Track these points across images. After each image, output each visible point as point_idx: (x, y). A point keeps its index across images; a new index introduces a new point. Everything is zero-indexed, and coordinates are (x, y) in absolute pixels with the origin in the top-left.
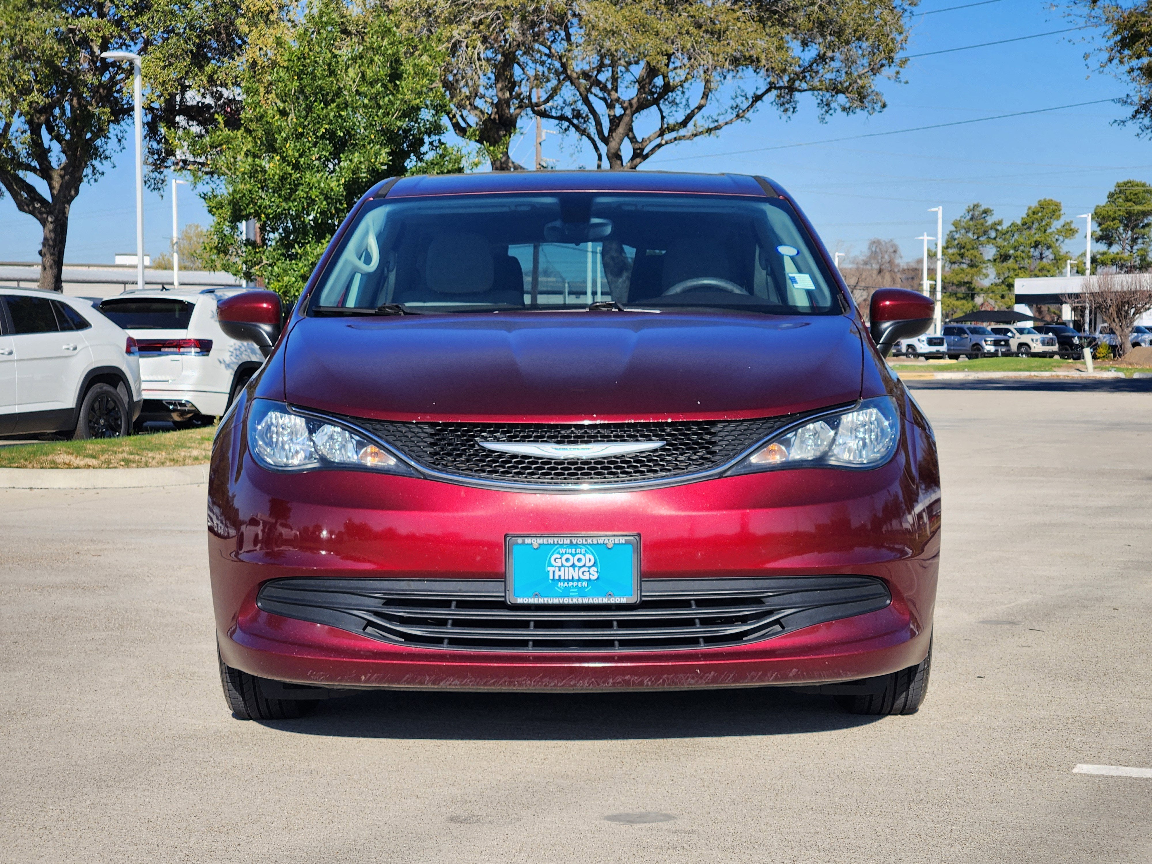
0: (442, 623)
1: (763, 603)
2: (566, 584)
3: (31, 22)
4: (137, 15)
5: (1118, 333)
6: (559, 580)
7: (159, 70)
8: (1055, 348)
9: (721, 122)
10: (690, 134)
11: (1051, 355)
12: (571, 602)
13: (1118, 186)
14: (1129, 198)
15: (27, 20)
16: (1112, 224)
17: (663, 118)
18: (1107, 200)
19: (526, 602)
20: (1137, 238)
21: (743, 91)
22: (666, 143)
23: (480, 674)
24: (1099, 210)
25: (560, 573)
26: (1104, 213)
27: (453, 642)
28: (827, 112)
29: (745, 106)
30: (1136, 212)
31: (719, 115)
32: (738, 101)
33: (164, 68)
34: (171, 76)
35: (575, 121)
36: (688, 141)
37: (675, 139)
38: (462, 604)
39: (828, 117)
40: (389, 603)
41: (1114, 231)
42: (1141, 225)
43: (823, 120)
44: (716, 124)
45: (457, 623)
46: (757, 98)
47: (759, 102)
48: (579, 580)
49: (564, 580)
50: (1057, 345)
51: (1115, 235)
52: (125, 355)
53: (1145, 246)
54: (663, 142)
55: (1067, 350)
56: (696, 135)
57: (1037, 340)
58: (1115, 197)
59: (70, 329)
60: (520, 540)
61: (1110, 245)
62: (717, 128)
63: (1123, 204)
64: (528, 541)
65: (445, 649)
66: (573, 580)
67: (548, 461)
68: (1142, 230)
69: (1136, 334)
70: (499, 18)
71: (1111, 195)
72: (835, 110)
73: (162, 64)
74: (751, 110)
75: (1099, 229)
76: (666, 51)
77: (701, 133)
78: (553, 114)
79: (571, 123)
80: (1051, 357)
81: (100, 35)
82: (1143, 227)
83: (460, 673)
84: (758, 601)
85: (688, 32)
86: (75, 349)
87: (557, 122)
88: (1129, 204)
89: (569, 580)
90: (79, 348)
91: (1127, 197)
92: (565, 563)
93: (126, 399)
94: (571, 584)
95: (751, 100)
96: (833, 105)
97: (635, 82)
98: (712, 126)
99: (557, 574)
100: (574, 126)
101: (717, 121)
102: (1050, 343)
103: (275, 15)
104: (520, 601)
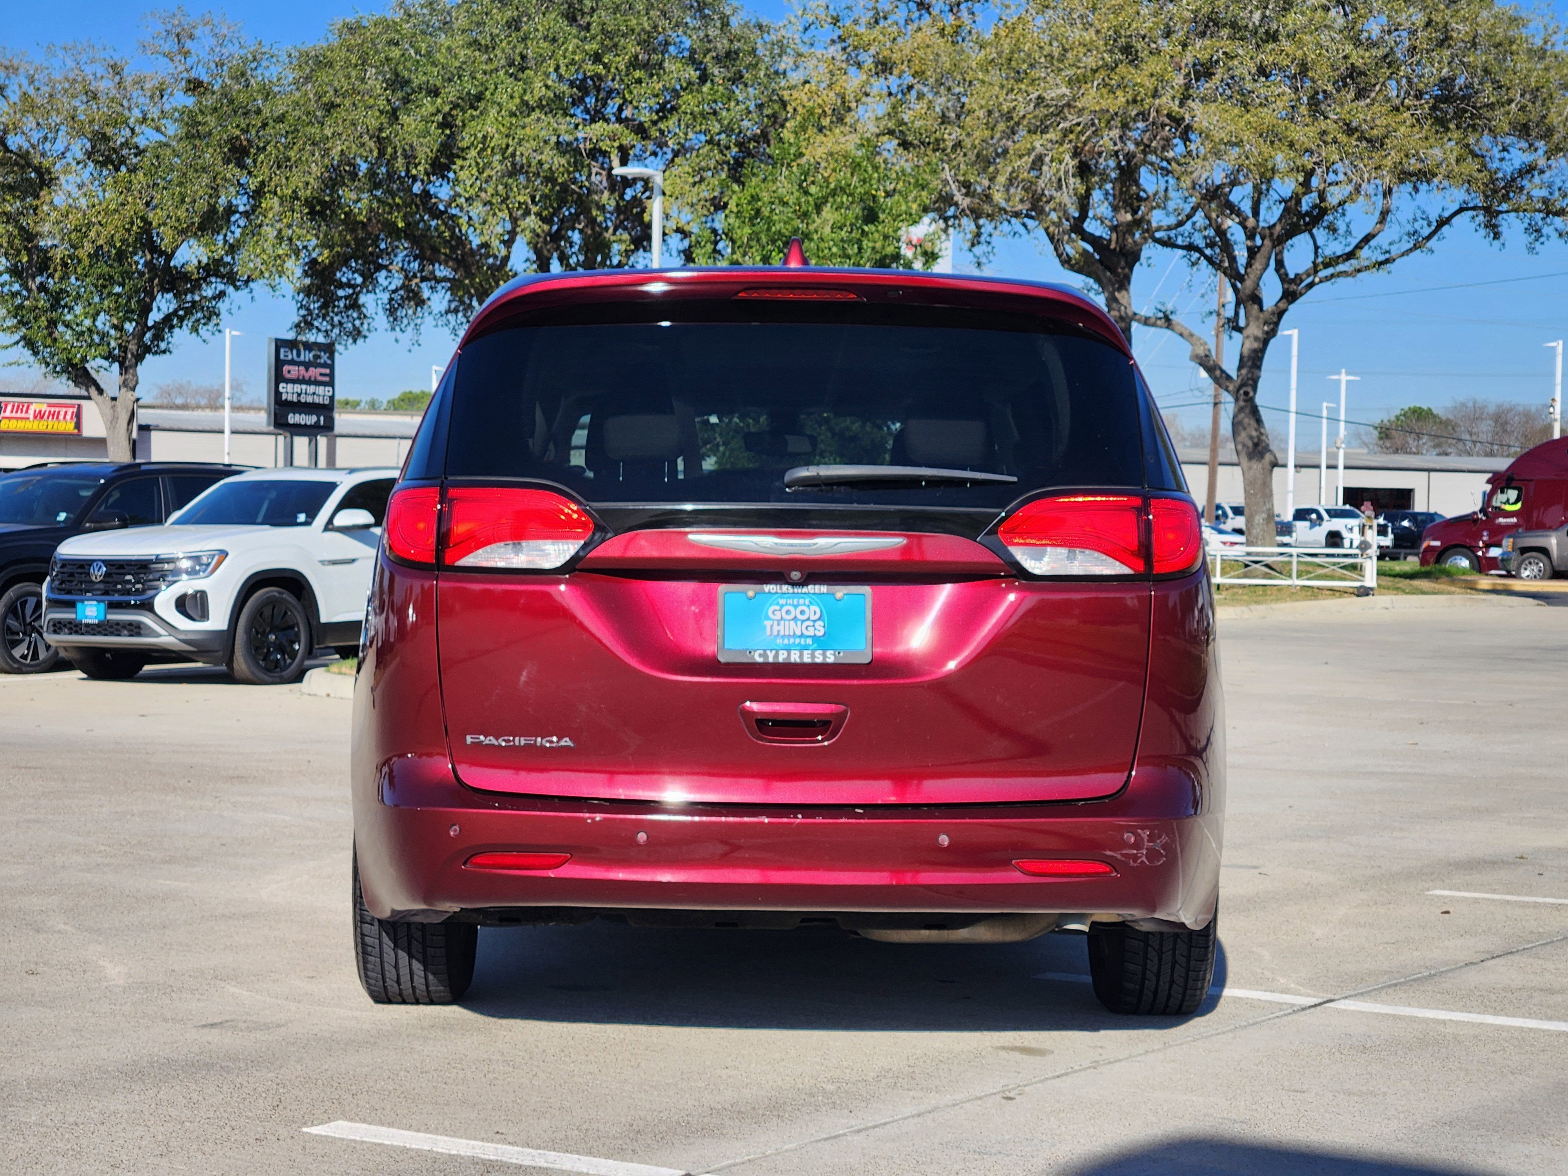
3: (528, 130)
4: (661, 119)
7: (687, 187)
9: (1394, 254)
10: (1352, 269)
15: (524, 128)
17: (1317, 248)
21: (1424, 212)
22: (1321, 281)
28: (1537, 240)
29: (1426, 232)
31: (1390, 244)
32: (1417, 225)
33: (695, 184)
34: (702, 195)
35: (1208, 252)
36: (1350, 279)
37: (1332, 276)
39: (1537, 244)
43: (1531, 249)
44: (1387, 256)
46: (1443, 222)
47: (1446, 228)
54: (1317, 280)
56: (1359, 271)
62: (1387, 261)
70: (1093, 124)
72: (1548, 237)
73: (691, 180)
74: (1435, 238)
76: (1303, 166)
77: (1367, 268)
78: (1180, 241)
79: (1202, 253)
81: (616, 144)
85: (1335, 141)
87: (1184, 252)
95: (1435, 224)
96: (1545, 231)
97: (1280, 202)
98: (1382, 258)
100: (1207, 258)
101: (1388, 252)
103: (828, 119)
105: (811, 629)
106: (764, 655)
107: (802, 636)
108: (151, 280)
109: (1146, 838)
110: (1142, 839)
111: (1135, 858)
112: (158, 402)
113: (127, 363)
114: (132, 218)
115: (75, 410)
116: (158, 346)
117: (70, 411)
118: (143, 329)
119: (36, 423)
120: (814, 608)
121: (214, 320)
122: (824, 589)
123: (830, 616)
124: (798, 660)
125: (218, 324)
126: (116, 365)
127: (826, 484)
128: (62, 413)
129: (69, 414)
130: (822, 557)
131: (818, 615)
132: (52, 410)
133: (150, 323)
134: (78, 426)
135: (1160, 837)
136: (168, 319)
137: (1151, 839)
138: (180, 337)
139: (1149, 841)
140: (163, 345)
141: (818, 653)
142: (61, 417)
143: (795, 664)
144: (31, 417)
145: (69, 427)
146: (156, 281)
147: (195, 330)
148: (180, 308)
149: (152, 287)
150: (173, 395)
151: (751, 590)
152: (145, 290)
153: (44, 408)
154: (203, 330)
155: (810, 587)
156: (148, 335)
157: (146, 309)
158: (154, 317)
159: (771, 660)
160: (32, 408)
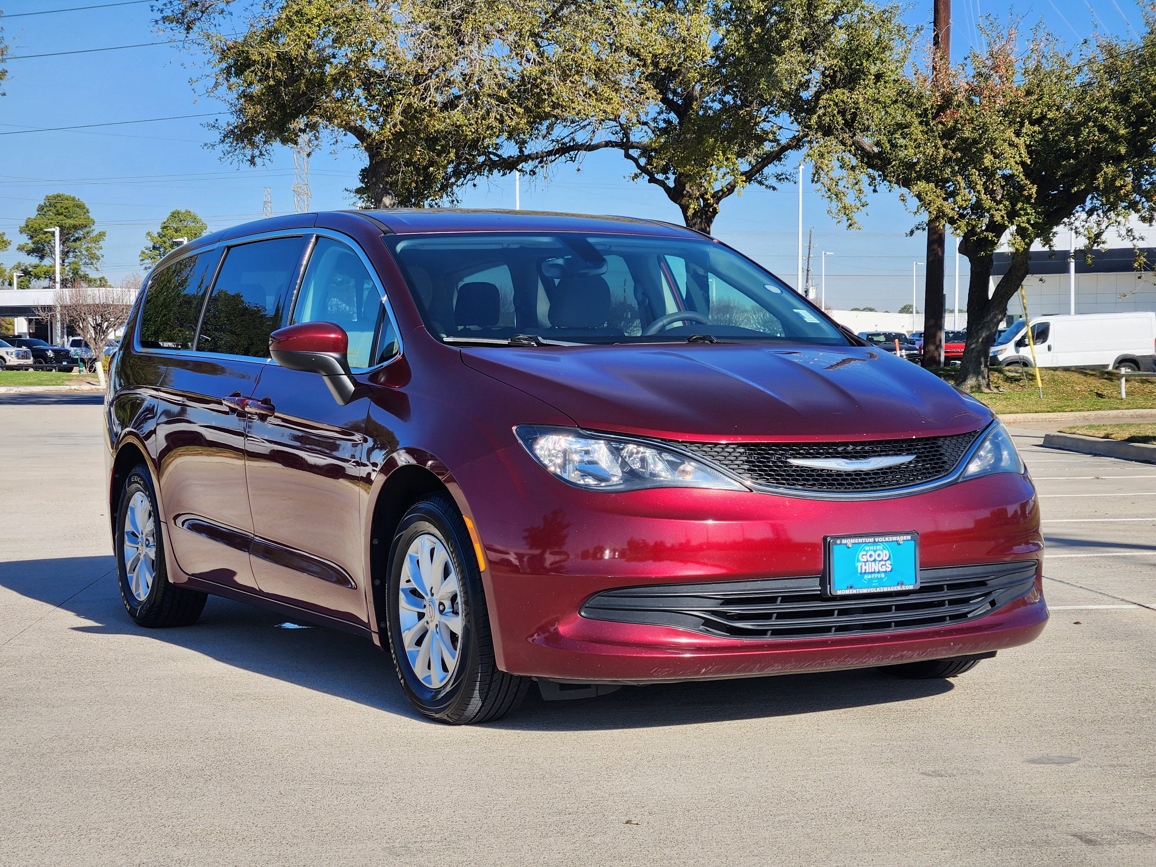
0: (767, 616)
1: (987, 585)
2: (870, 577)
5: (92, 346)
6: (865, 573)
8: (30, 361)
11: (26, 368)
12: (875, 591)
13: (48, 198)
14: (60, 211)
16: (44, 236)
18: (37, 213)
19: (844, 593)
20: (68, 252)
23: (800, 659)
24: (30, 224)
25: (865, 567)
26: (36, 226)
27: (776, 632)
30: (67, 226)
38: (786, 599)
40: (727, 602)
41: (45, 244)
42: (72, 238)
45: (781, 616)
48: (879, 572)
49: (869, 573)
50: (32, 358)
51: (47, 248)
53: (76, 260)
55: (41, 363)
57: (12, 353)
58: (45, 209)
60: (838, 542)
61: (42, 258)
63: (54, 217)
64: (844, 541)
65: (768, 639)
66: (874, 572)
67: (839, 474)
68: (73, 243)
69: (107, 347)
71: (41, 208)
75: (30, 242)
80: (27, 370)
82: (75, 241)
83: (784, 659)
84: (983, 584)
88: (61, 217)
89: (872, 573)
91: (57, 211)
92: (869, 559)
94: (873, 575)
99: (864, 568)
102: (25, 356)
104: (839, 593)
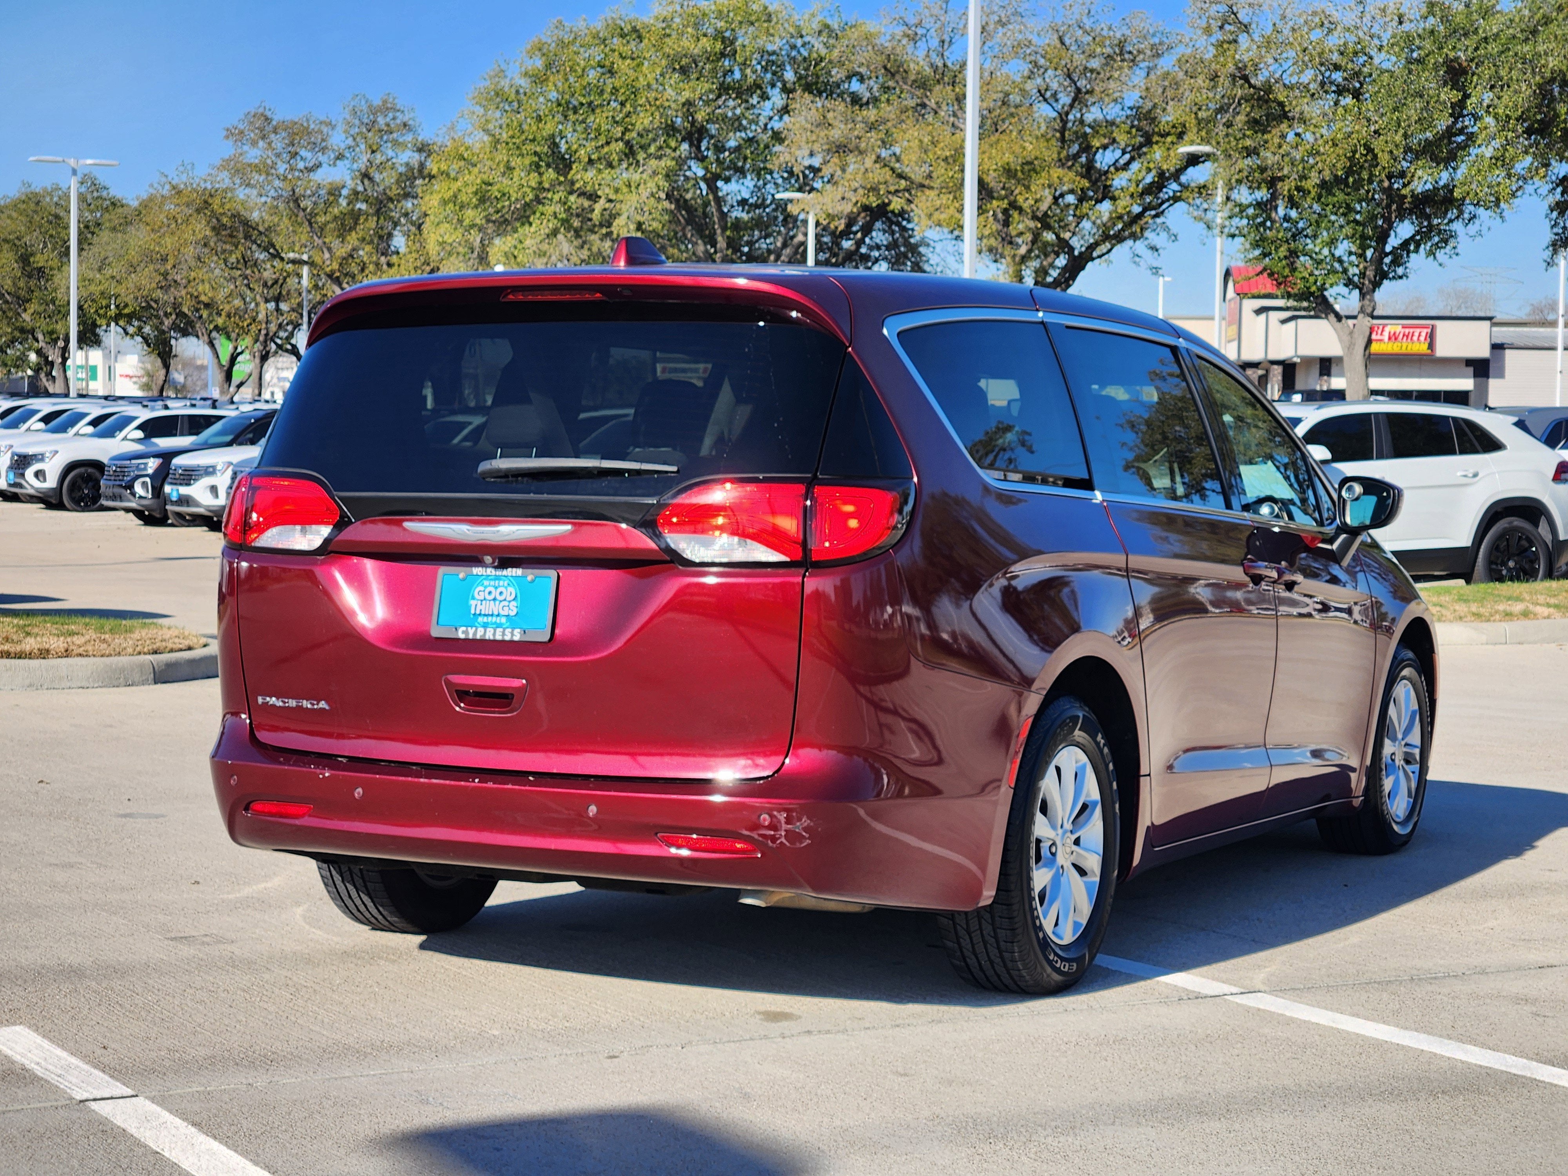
52: (1552, 484)
59: (1474, 451)
86: (1475, 475)
90: (1480, 476)
93: (1548, 538)
105: (506, 609)
106: (466, 632)
107: (498, 615)
108: (1389, 206)
109: (783, 820)
110: (779, 822)
111: (774, 839)
112: (1531, 318)
113: (1365, 290)
114: (1356, 146)
115: (1429, 330)
116: (1395, 271)
117: (1424, 332)
118: (1380, 255)
119: (1390, 344)
120: (511, 589)
121: (1451, 244)
122: (519, 572)
123: (524, 597)
124: (492, 638)
125: (1454, 248)
126: (1356, 292)
127: (513, 476)
128: (1416, 334)
129: (1423, 334)
130: (506, 543)
131: (513, 596)
132: (1407, 331)
133: (1388, 249)
134: (1431, 346)
135: (800, 820)
136: (1405, 244)
137: (788, 821)
138: (1417, 261)
139: (787, 823)
140: (1400, 271)
141: (508, 631)
142: (1415, 338)
143: (490, 641)
144: (1386, 338)
145: (1423, 348)
146: (1394, 207)
147: (1431, 253)
148: (1418, 233)
149: (1390, 213)
150: (1546, 312)
151: (461, 572)
152: (1383, 216)
153: (1398, 329)
154: (1440, 254)
155: (509, 570)
156: (1387, 260)
157: (1383, 237)
158: (1393, 242)
159: (471, 637)
160: (1387, 329)
